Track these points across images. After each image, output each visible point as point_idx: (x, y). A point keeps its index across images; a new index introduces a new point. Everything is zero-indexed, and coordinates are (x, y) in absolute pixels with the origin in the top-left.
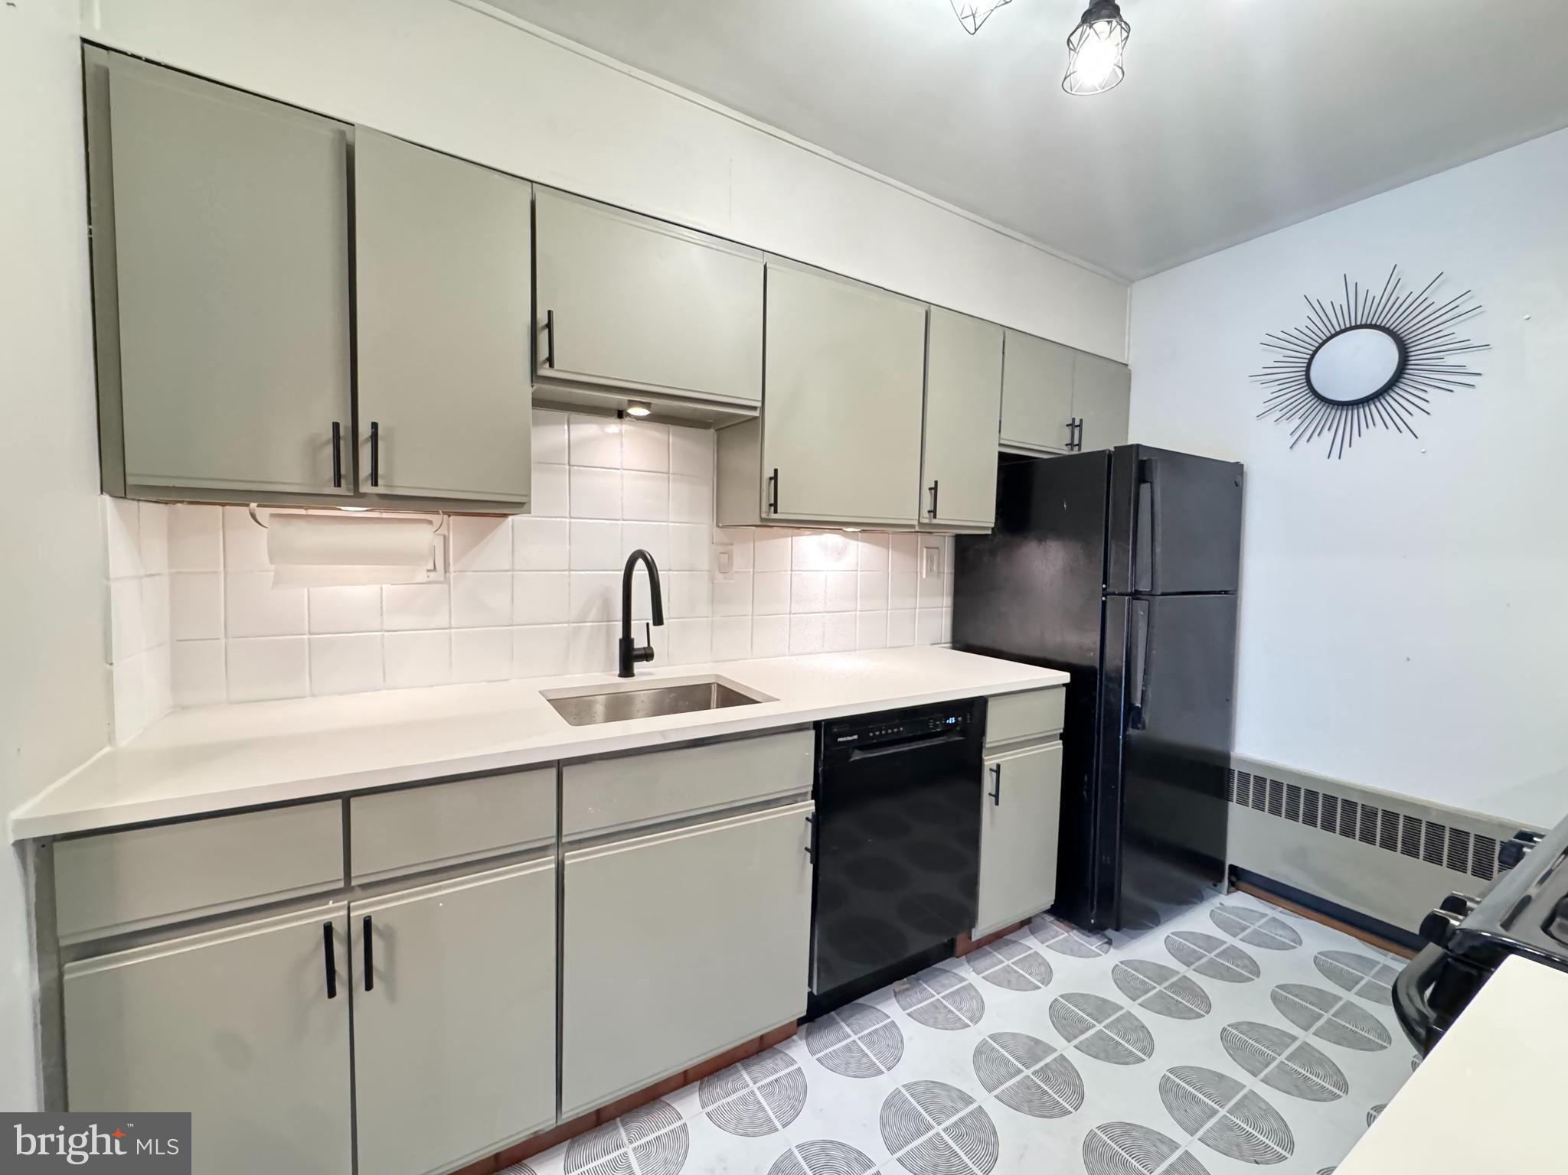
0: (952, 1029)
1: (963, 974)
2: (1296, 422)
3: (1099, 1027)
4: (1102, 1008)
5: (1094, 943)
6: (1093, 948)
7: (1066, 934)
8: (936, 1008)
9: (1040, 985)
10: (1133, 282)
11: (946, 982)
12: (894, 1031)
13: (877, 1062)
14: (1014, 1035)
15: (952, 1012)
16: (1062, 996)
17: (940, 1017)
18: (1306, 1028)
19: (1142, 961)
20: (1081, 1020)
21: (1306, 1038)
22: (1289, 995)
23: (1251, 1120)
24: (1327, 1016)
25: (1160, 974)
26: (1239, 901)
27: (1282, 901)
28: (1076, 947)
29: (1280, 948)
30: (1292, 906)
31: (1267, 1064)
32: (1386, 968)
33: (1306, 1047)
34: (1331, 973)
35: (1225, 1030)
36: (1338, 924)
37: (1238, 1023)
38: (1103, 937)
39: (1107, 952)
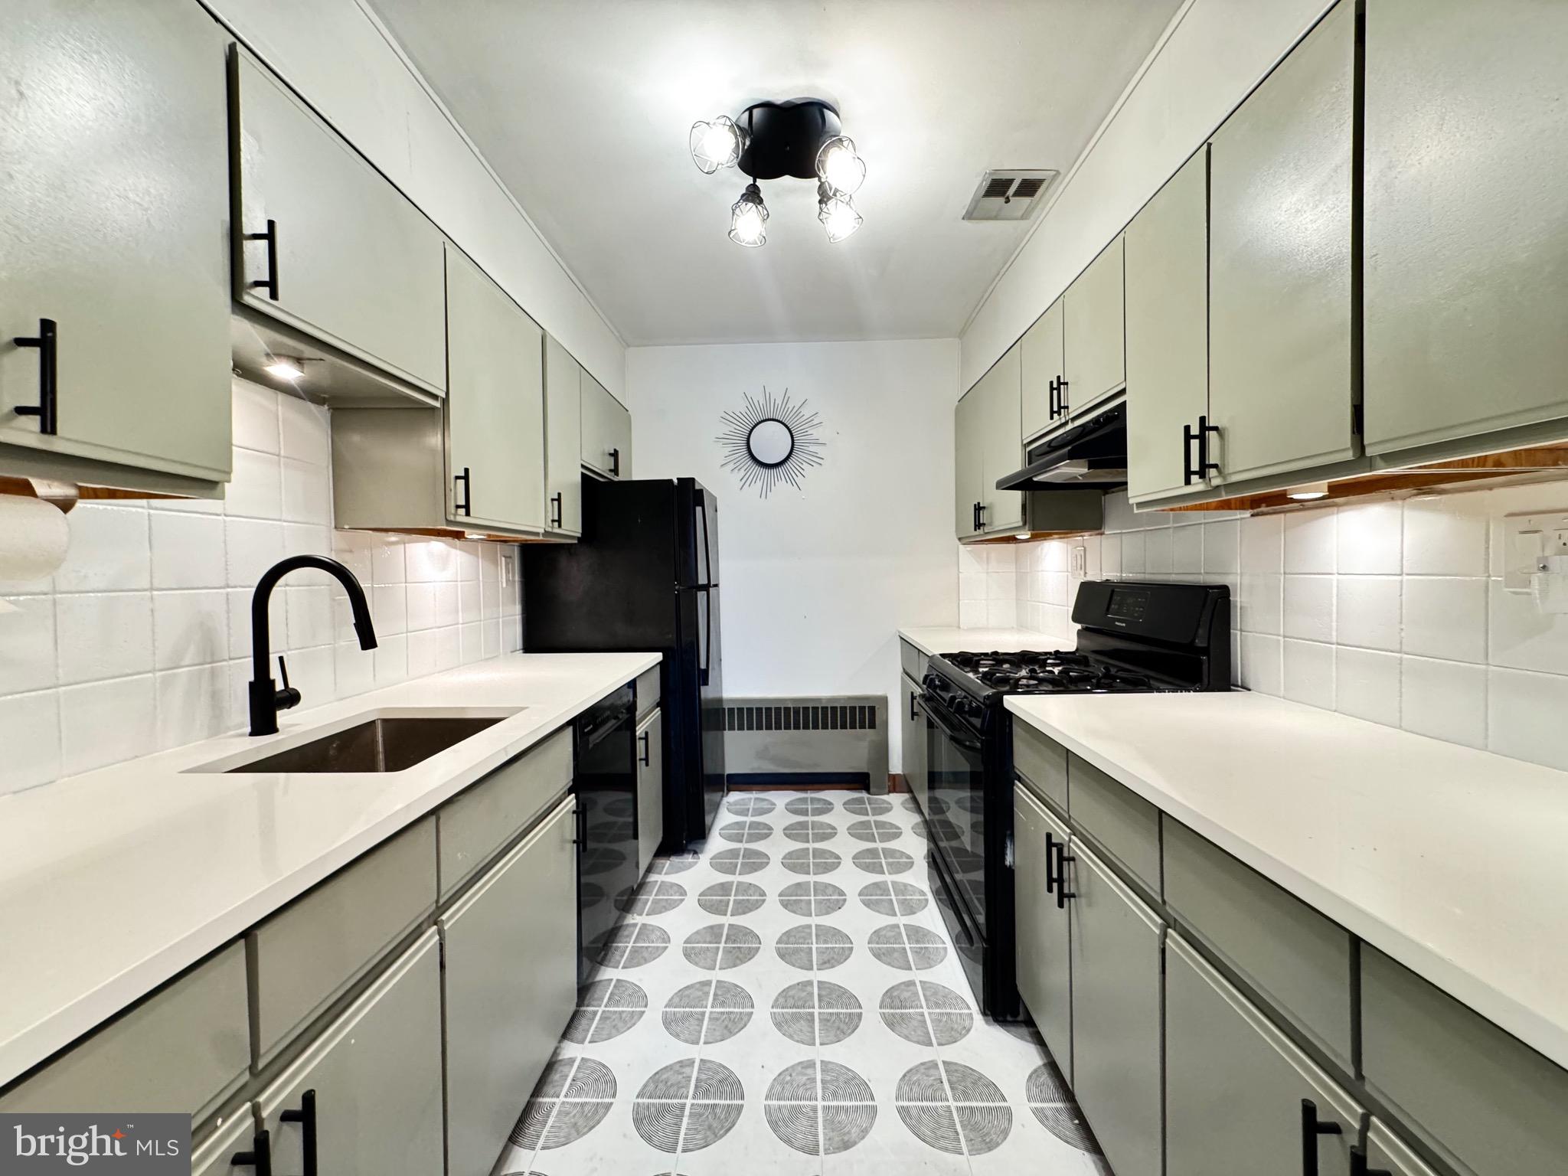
0: (659, 956)
1: (632, 922)
2: (742, 472)
3: (732, 898)
4: (724, 888)
5: (688, 858)
6: (690, 860)
7: (668, 862)
8: (636, 951)
9: (683, 897)
10: (629, 346)
11: (626, 933)
12: (624, 983)
13: (634, 1009)
14: (697, 933)
15: (649, 947)
16: (700, 896)
17: (646, 954)
18: (808, 842)
19: (720, 853)
20: (721, 901)
21: (811, 846)
22: (791, 832)
23: (824, 893)
24: (810, 832)
25: (734, 854)
26: (734, 797)
27: (754, 786)
28: (681, 865)
29: (769, 811)
30: (760, 787)
31: (809, 866)
32: (812, 799)
33: (815, 850)
34: (796, 812)
35: (782, 863)
36: (783, 787)
37: (784, 858)
38: (689, 852)
39: (699, 858)
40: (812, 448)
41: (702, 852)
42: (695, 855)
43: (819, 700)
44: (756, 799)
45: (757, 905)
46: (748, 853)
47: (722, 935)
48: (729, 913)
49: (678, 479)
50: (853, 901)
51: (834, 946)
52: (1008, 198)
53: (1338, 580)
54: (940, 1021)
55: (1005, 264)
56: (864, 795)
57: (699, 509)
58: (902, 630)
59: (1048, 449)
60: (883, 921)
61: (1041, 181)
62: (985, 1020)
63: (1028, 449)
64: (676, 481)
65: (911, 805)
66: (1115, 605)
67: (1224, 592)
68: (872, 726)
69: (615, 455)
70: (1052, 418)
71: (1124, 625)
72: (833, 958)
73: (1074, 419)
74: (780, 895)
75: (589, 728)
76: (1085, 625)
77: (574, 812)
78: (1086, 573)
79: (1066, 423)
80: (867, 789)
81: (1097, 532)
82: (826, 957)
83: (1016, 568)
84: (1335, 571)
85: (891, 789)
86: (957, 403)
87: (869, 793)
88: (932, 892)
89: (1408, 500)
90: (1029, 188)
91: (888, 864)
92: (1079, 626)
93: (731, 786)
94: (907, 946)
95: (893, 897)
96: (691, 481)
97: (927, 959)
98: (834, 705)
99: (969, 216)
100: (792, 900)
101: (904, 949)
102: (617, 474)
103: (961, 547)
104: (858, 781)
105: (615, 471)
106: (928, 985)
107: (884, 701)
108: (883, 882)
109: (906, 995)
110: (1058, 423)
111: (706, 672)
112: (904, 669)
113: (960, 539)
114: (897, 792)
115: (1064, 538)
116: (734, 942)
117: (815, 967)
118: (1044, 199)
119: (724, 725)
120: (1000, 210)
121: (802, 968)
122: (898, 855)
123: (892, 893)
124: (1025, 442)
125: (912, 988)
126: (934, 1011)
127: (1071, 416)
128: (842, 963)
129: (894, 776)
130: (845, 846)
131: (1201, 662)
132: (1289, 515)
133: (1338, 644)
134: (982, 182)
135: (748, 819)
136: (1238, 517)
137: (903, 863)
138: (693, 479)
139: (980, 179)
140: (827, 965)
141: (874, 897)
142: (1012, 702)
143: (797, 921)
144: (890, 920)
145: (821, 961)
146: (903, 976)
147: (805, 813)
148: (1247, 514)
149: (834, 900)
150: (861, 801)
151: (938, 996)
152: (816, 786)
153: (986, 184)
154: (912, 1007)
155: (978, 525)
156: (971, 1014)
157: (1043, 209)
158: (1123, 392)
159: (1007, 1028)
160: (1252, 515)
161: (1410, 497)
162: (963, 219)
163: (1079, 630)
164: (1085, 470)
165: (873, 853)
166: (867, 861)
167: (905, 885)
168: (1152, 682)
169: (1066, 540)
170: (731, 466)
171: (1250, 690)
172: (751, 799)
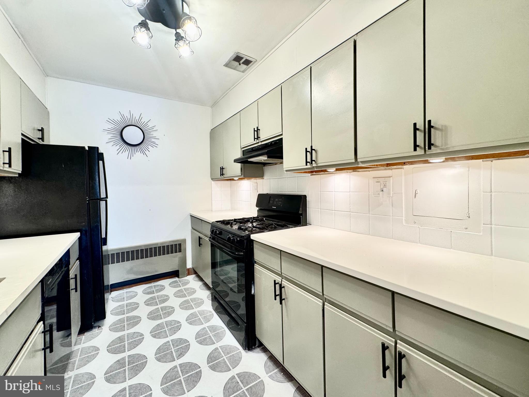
0: (91, 388)
1: (68, 376)
2: (118, 147)
3: (126, 343)
4: (120, 339)
6: (97, 331)
7: (84, 336)
9: (98, 352)
14: (110, 367)
15: (82, 386)
16: (107, 348)
18: (158, 305)
19: (114, 323)
20: (120, 346)
21: (159, 306)
22: (148, 303)
23: (171, 325)
24: (157, 300)
25: (121, 321)
26: (114, 294)
27: (124, 287)
28: (92, 336)
29: (135, 296)
30: (128, 286)
31: (161, 316)
32: (154, 286)
33: (161, 308)
34: (148, 293)
35: (147, 318)
36: (139, 284)
37: (148, 315)
38: (95, 327)
39: (102, 329)
40: (153, 140)
41: (103, 326)
42: (100, 328)
43: (157, 244)
44: (126, 292)
45: (140, 341)
46: (129, 319)
47: (125, 362)
48: (126, 350)
49: (88, 147)
50: (184, 324)
51: (182, 346)
52: (240, 63)
53: (334, 193)
54: (231, 359)
55: (233, 85)
56: (177, 279)
57: (101, 162)
58: (191, 213)
59: (252, 150)
60: (198, 328)
61: (251, 62)
62: (245, 351)
63: (243, 150)
64: (87, 148)
65: (197, 279)
66: (271, 201)
67: (305, 197)
68: (180, 251)
69: (42, 130)
70: (254, 140)
71: (275, 208)
72: (183, 352)
73: (261, 142)
74: (150, 333)
75: (50, 281)
76: (260, 208)
77: (42, 332)
78: (257, 191)
79: (259, 142)
80: (178, 277)
81: (262, 178)
82: (179, 352)
83: (231, 189)
84: (334, 191)
85: (188, 274)
86: (211, 130)
87: (179, 278)
88: (214, 310)
89: (351, 173)
90: (247, 62)
91: (195, 304)
92: (258, 208)
93: (113, 289)
94: (211, 335)
95: (200, 317)
96: (96, 149)
97: (219, 337)
98: (164, 245)
99: (227, 65)
100: (156, 333)
101: (210, 336)
102: (43, 141)
103: (213, 182)
104: (175, 274)
105: (42, 139)
106: (223, 347)
107: (184, 241)
108: (194, 312)
109: (216, 354)
110: (256, 142)
111: (105, 239)
112: (192, 228)
113: (212, 179)
114: (190, 275)
115: (249, 180)
116: (133, 363)
117: (176, 359)
118: (250, 68)
119: (109, 261)
120: (237, 66)
121: (170, 362)
122: (197, 300)
123: (199, 316)
124: (242, 147)
125: (217, 351)
126: (228, 356)
127: (261, 140)
128: (187, 352)
129: (189, 269)
130: (174, 302)
131: (300, 218)
132: (321, 175)
133: (335, 210)
134: (233, 55)
135: (125, 303)
136: (307, 175)
137: (200, 303)
138: (98, 148)
139: (233, 54)
140: (182, 355)
141: (192, 320)
142: (253, 237)
143: (161, 342)
144: (201, 327)
145: (178, 355)
146: (212, 347)
147: (153, 293)
148: (310, 174)
149: (176, 327)
150: (176, 282)
151: (227, 349)
152: (155, 280)
153: (235, 56)
154: (220, 358)
155: (222, 174)
156: (240, 351)
157: (249, 71)
158: (282, 135)
159: (252, 351)
160: (311, 175)
161: (351, 172)
162: (224, 66)
163: (258, 210)
164: (266, 158)
165: (187, 301)
166: (185, 306)
167: (203, 311)
168: (288, 225)
169: (250, 180)
170: (112, 143)
171: (311, 225)
172: (124, 292)
